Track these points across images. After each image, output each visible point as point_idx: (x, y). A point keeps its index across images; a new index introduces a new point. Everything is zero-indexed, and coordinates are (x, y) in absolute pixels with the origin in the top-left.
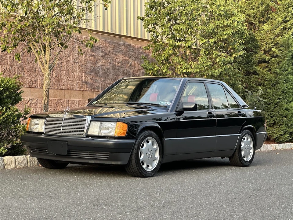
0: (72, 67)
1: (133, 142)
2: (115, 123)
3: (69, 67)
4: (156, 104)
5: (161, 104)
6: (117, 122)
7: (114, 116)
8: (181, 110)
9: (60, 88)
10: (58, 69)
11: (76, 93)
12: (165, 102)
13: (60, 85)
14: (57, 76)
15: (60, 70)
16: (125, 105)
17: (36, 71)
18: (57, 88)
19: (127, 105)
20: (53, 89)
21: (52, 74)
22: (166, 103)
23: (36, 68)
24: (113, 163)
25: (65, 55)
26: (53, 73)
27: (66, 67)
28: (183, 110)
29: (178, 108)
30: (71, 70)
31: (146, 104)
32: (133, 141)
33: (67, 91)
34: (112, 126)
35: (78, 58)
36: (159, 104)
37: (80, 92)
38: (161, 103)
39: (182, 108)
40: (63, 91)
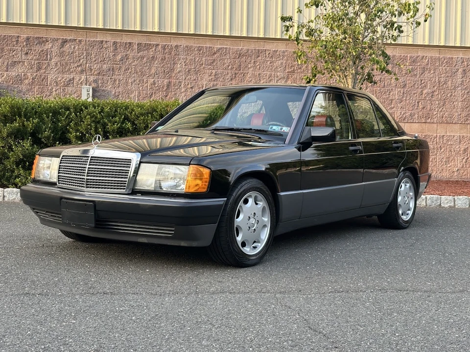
0: (451, 96)
1: (222, 203)
2: (187, 167)
3: (444, 96)
4: (263, 131)
5: (272, 130)
6: (190, 164)
7: (185, 153)
8: (307, 141)
9: (429, 121)
10: (427, 99)
11: (457, 127)
12: (280, 127)
13: (429, 118)
14: (424, 108)
15: (430, 100)
16: (210, 132)
17: (393, 103)
18: (424, 121)
19: (213, 133)
20: (418, 123)
21: (416, 105)
22: (281, 129)
23: (392, 100)
24: (183, 244)
25: (439, 82)
26: (418, 104)
27: (439, 97)
28: (311, 141)
29: (303, 137)
30: (448, 100)
31: (247, 129)
32: (221, 201)
33: (441, 124)
34: (181, 173)
35: (461, 84)
36: (269, 129)
37: (463, 126)
38: (272, 128)
39: (309, 136)
40: (435, 125)
